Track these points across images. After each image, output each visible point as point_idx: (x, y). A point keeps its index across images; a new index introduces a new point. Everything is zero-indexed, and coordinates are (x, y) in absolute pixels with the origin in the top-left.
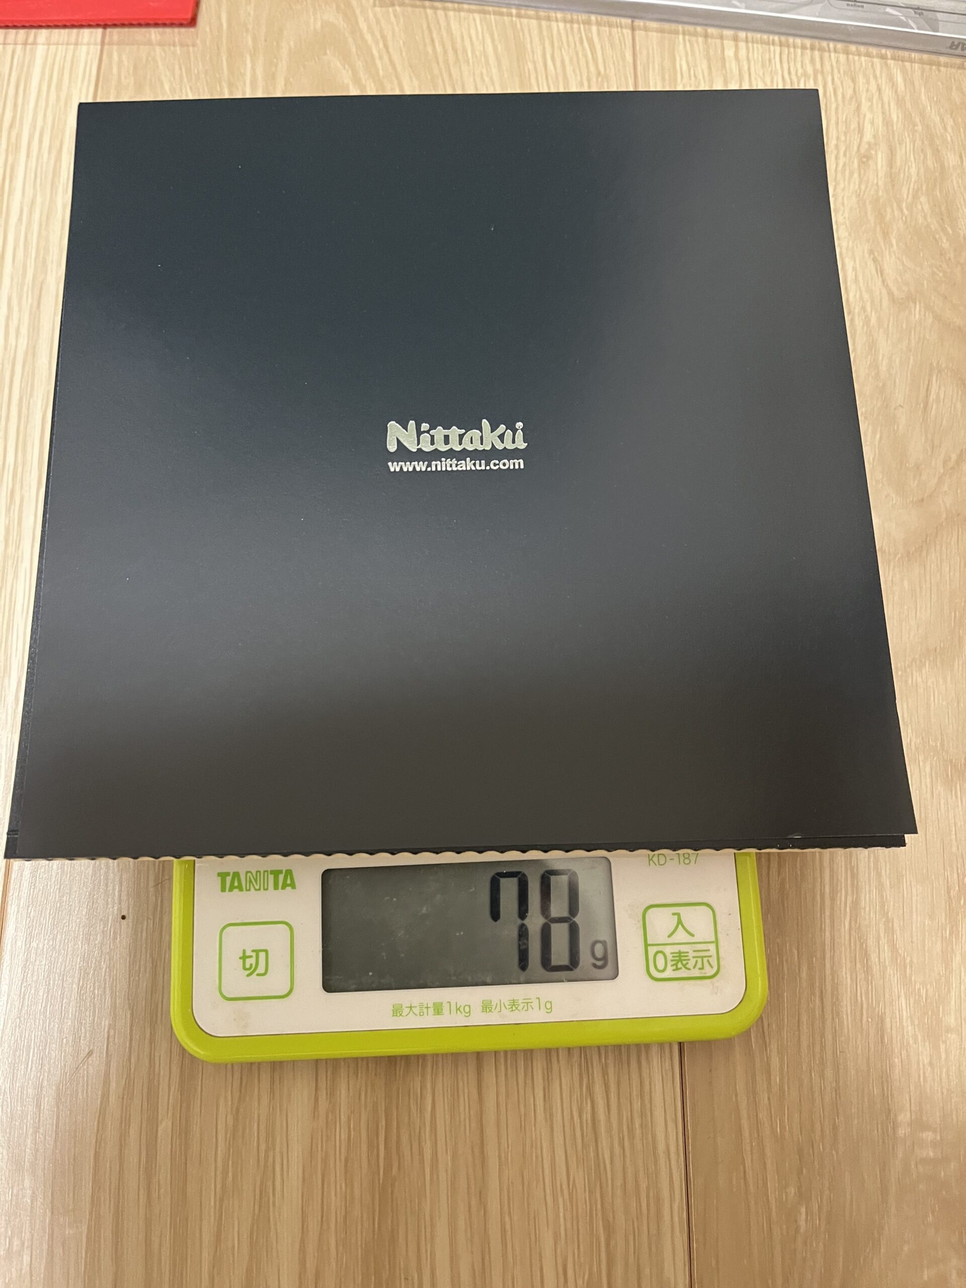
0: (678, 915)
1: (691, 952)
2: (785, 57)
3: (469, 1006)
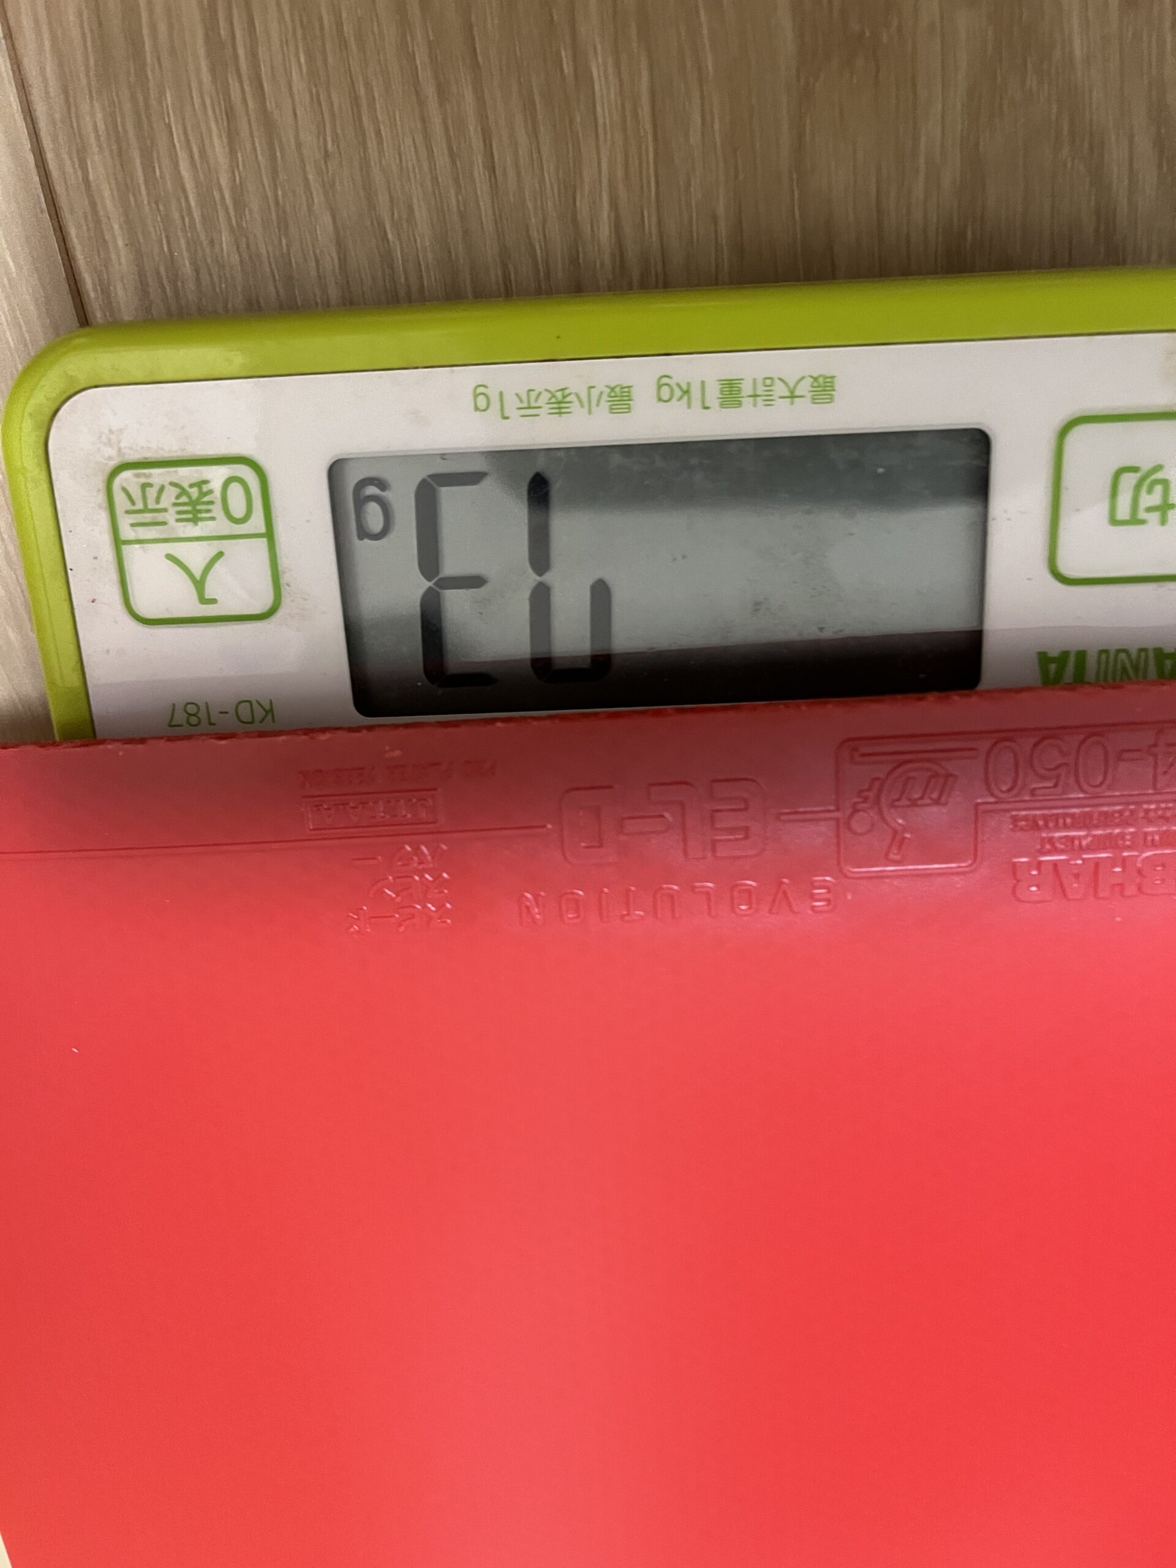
0: (203, 600)
1: (172, 521)
3: (660, 399)
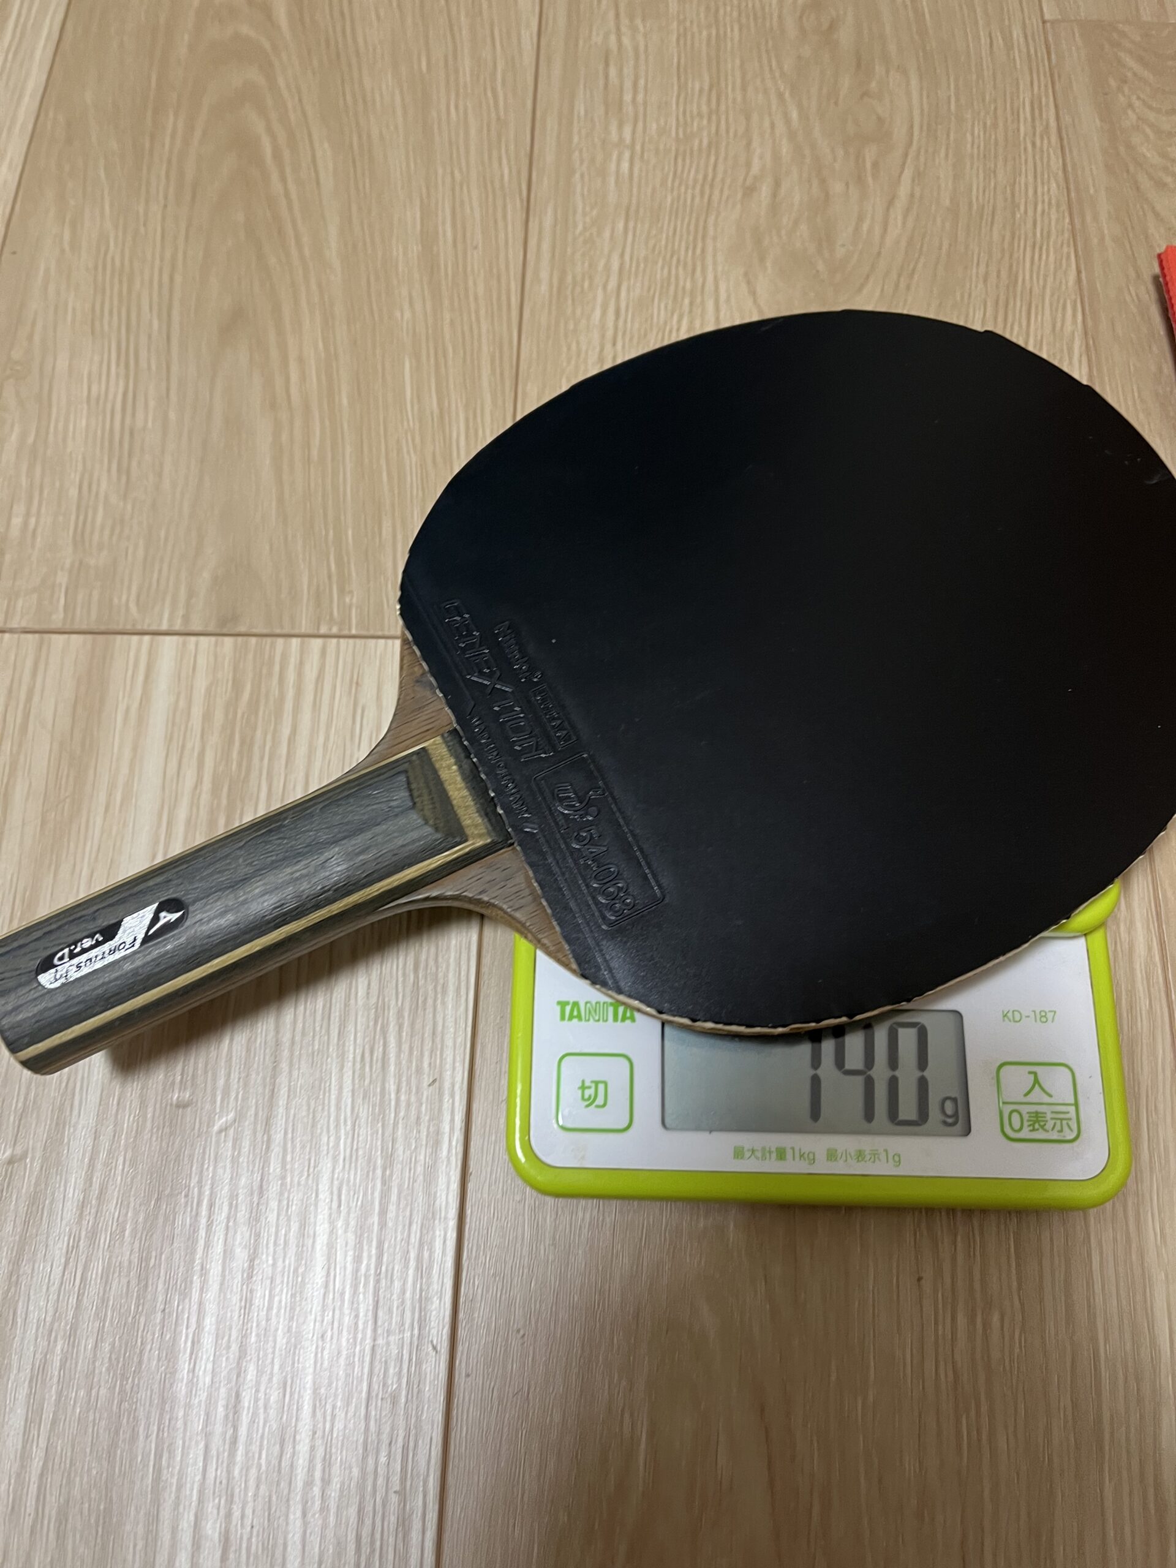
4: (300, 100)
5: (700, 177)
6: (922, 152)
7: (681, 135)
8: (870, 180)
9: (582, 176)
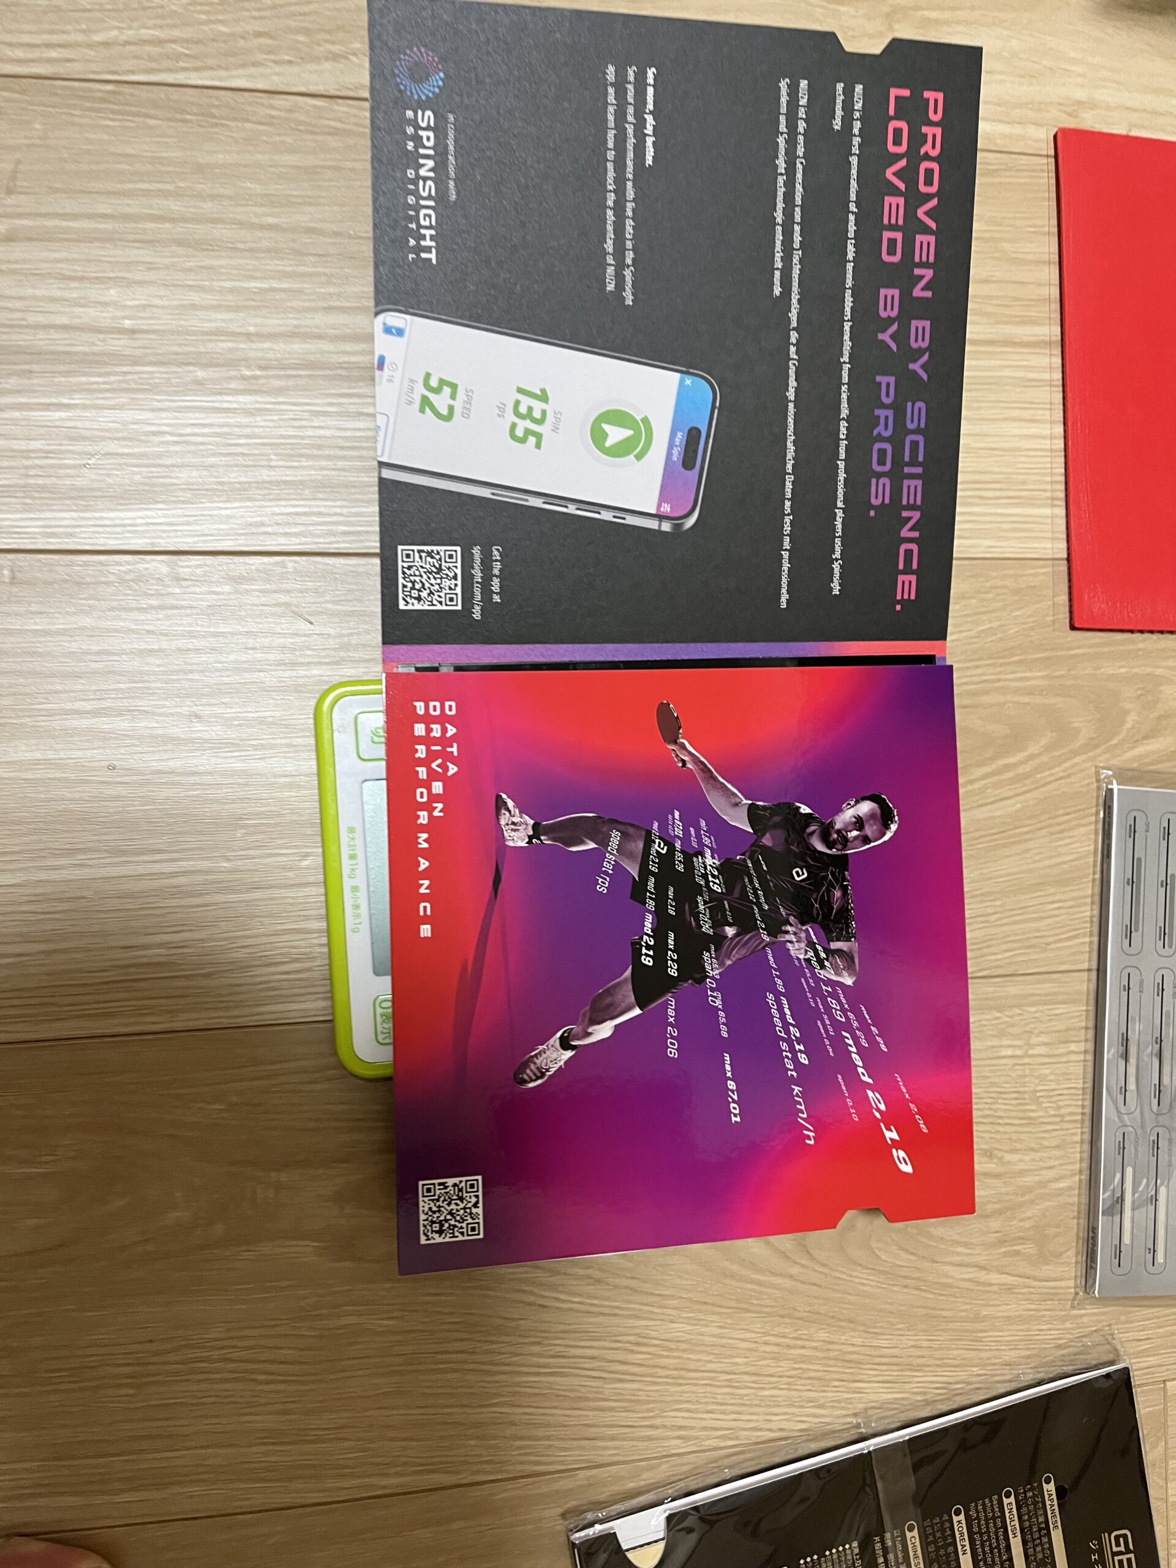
2: (1073, 1091)
4: (1061, 778)
5: (1000, 1114)
6: (1032, 1290)
7: (1038, 1094)
8: (1004, 1250)
9: (998, 1018)
